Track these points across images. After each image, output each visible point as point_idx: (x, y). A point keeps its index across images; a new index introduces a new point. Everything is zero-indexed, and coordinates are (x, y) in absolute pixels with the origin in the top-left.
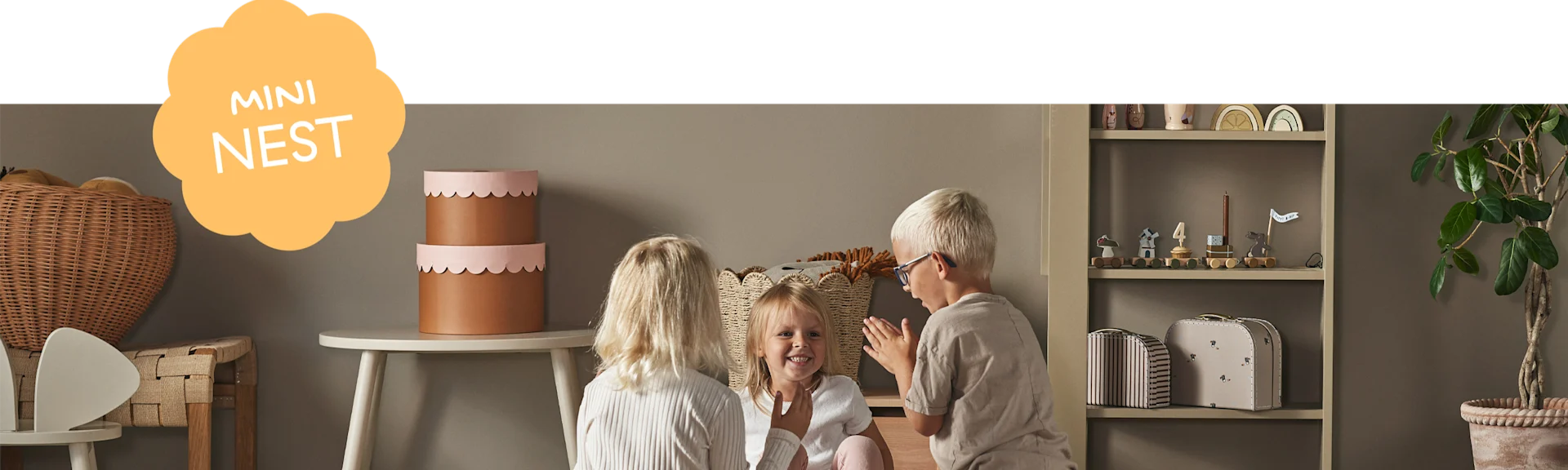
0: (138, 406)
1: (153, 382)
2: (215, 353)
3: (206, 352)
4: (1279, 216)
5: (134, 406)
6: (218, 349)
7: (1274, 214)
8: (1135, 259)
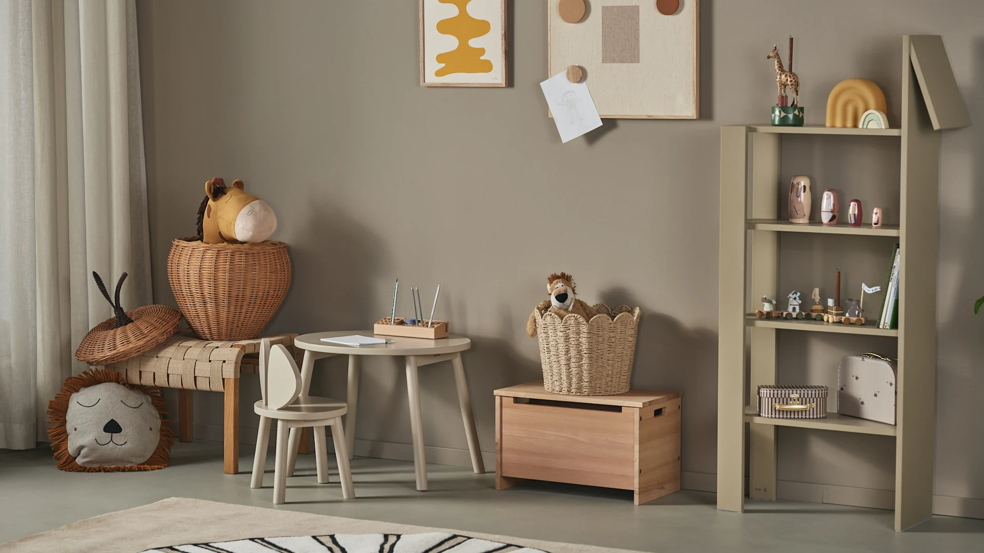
0: (199, 378)
1: (207, 363)
2: (243, 347)
3: (238, 346)
4: (868, 288)
5: (197, 378)
6: (246, 345)
7: (865, 287)
8: (785, 313)
